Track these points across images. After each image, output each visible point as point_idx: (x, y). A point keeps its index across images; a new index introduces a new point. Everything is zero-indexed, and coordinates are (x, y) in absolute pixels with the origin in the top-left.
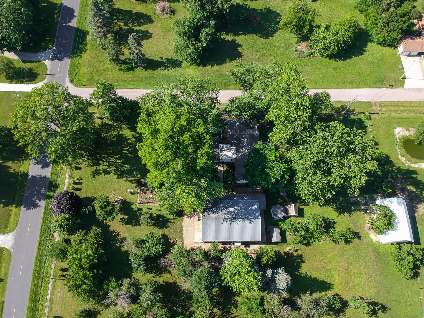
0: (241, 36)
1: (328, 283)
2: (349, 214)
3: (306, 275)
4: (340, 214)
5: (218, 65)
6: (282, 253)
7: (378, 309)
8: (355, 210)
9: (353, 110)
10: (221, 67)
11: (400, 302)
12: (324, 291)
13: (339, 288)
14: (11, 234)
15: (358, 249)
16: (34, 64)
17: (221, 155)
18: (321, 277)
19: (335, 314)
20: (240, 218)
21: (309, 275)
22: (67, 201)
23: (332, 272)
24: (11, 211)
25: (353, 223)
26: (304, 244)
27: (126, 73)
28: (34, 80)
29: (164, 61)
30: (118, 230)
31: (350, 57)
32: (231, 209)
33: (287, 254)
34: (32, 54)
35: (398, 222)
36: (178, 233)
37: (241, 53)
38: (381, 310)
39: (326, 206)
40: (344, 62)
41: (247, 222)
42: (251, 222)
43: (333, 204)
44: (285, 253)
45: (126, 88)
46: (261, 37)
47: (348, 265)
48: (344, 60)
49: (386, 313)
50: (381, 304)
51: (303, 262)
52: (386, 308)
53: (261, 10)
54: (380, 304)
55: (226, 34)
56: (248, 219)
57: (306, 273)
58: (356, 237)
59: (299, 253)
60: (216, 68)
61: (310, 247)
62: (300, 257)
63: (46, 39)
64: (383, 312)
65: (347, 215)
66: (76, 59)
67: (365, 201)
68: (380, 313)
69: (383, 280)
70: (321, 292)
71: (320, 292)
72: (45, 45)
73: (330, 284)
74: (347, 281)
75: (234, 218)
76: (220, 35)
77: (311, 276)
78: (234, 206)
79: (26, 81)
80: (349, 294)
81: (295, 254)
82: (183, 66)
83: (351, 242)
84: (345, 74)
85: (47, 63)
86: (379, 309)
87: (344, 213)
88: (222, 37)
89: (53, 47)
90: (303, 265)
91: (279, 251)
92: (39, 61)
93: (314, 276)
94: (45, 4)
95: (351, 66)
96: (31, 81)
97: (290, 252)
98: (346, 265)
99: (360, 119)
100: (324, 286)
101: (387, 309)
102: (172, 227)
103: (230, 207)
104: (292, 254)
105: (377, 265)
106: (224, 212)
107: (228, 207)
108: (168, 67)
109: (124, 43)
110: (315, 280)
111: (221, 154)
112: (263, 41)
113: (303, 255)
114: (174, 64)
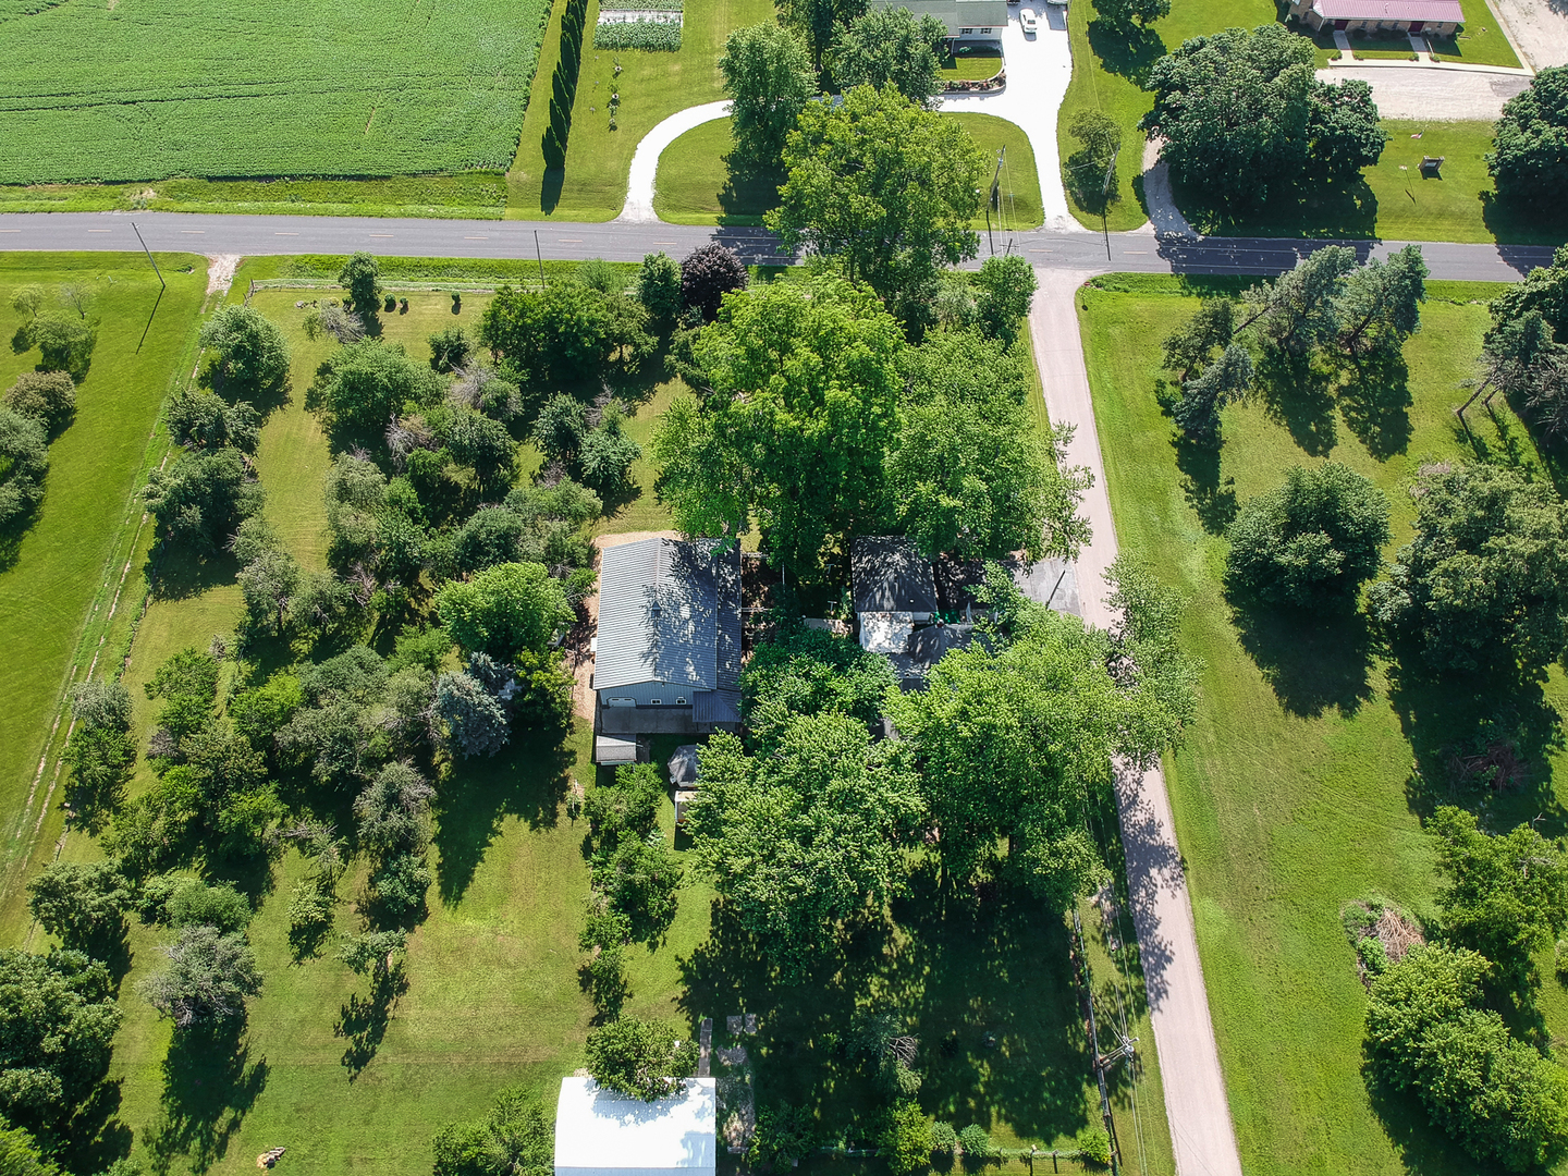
0: (1394, 719)
1: (464, 894)
2: (681, 996)
3: (495, 833)
4: (683, 967)
5: (1244, 640)
6: (570, 771)
7: (361, 1038)
8: (695, 1022)
9: (1123, 1102)
10: (1239, 648)
11: (367, 1123)
12: (440, 876)
13: (443, 923)
14: (654, 217)
15: (559, 1009)
16: (1137, 205)
17: (874, 616)
18: (485, 876)
19: (370, 902)
20: (655, 626)
21: (492, 840)
22: (709, 268)
23: (492, 911)
24: (711, 211)
25: (649, 1009)
26: (588, 840)
27: (1153, 397)
28: (1082, 209)
29: (1222, 489)
30: (655, 400)
31: (1396, 1133)
32: (685, 612)
33: (564, 785)
34: (1169, 195)
35: (623, 1123)
36: (639, 523)
37: (1318, 715)
38: (354, 1049)
39: (713, 924)
40: (1365, 1105)
41: (645, 646)
42: (645, 656)
43: (721, 951)
44: (566, 779)
45: (1093, 397)
46: (1407, 783)
47: (509, 966)
48: (1375, 1105)
49: (343, 1064)
50: (373, 1052)
51: (534, 826)
52: (358, 1067)
53: (1550, 794)
54: (374, 1049)
55: (1392, 672)
56: (655, 645)
57: (501, 833)
58: (601, 1012)
59: (563, 818)
60: (1232, 634)
61: (578, 855)
62: (551, 821)
63: (1230, 218)
64: (349, 1052)
65: (680, 991)
66: (1176, 285)
67: (726, 1067)
68: (347, 1043)
69: (447, 1074)
70: (438, 869)
71: (439, 866)
72: (1207, 219)
73: (459, 898)
74: (460, 953)
75: (656, 611)
76: (1382, 654)
77: (490, 845)
78: (697, 624)
79: (1072, 192)
80: (421, 953)
81: (562, 808)
82: (1214, 540)
83: (584, 990)
84: (1301, 1100)
85: (1148, 228)
86: (358, 1043)
87: (687, 980)
88: (1375, 658)
89: (1206, 235)
90: (525, 826)
91: (573, 763)
92: (1146, 211)
93: (487, 853)
94: (1358, 202)
95: (1349, 1132)
96: (1077, 202)
97: (569, 794)
98: (511, 960)
99: (1083, 1122)
100: (456, 880)
101: (353, 1070)
102: (659, 509)
103: (693, 610)
104: (563, 799)
105: (499, 1063)
106: (678, 592)
107: (692, 606)
108: (1201, 500)
109: (1265, 389)
110: (477, 857)
111: (878, 615)
112: (1396, 792)
113: (554, 832)
114: (1217, 513)
